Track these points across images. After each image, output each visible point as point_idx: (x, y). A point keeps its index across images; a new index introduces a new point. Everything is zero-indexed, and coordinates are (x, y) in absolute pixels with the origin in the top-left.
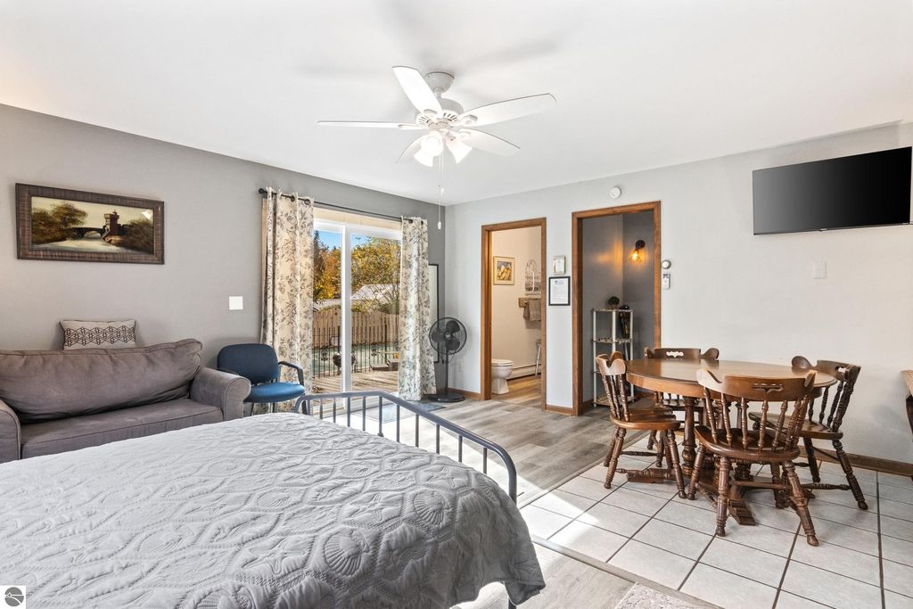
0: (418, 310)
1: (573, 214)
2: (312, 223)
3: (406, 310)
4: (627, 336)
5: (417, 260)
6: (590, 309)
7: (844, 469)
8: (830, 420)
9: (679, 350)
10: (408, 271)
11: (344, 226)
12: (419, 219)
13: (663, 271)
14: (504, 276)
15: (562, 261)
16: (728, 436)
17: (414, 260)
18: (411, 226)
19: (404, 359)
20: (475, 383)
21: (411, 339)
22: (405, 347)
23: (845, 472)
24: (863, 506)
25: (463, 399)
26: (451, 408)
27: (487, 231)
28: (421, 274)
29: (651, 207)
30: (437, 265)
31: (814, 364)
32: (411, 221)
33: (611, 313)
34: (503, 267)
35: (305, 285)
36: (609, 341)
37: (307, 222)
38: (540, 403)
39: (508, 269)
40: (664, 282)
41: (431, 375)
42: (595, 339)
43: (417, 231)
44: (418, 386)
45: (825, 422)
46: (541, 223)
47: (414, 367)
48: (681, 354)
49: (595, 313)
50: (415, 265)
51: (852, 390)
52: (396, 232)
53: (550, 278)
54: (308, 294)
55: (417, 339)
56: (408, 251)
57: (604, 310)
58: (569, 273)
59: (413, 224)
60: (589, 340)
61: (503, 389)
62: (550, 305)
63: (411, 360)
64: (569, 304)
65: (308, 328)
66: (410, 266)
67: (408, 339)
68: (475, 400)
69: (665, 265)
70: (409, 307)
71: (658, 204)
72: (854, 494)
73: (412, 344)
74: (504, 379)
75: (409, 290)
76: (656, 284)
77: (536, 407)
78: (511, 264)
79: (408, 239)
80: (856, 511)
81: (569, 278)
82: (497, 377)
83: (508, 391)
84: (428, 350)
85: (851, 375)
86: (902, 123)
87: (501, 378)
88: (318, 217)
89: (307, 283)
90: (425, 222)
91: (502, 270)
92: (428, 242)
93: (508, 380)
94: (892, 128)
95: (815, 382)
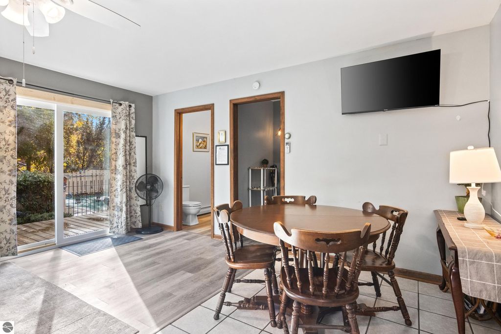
0: (125, 168)
1: (231, 101)
2: (15, 99)
3: (116, 169)
4: (273, 185)
5: (125, 132)
6: (248, 167)
7: (395, 294)
8: (387, 252)
9: (291, 197)
10: (118, 140)
11: (56, 105)
12: (127, 103)
13: (286, 141)
14: (201, 146)
15: (224, 133)
16: (298, 283)
17: (122, 132)
18: (120, 108)
19: (114, 204)
20: (170, 219)
21: (119, 190)
22: (115, 195)
23: (396, 296)
24: (408, 323)
25: (162, 230)
26: (147, 239)
27: (179, 114)
28: (129, 143)
29: (279, 95)
30: (146, 137)
31: (377, 208)
32: (121, 104)
33: (261, 170)
34: (200, 140)
35: (10, 149)
36: (259, 189)
37: (11, 98)
38: (210, 233)
39: (204, 141)
40: (287, 148)
41: (138, 215)
42: (250, 188)
43: (124, 112)
44: (123, 224)
45: (384, 253)
46: (210, 107)
47: (121, 210)
48: (293, 200)
49: (250, 170)
50: (123, 136)
51: (402, 231)
52: (107, 112)
53: (216, 146)
54: (12, 156)
55: (124, 190)
56: (118, 126)
57: (256, 168)
58: (228, 143)
59: (122, 107)
60: (246, 188)
61: (193, 222)
62: (216, 164)
63: (118, 205)
64: (228, 164)
65: (12, 184)
66: (119, 137)
67: (117, 190)
68: (170, 231)
69: (287, 136)
70: (118, 166)
71: (283, 93)
72: (402, 313)
73: (120, 193)
74: (195, 215)
75: (118, 154)
76: (281, 150)
77: (208, 235)
78: (206, 138)
79: (118, 117)
80: (403, 327)
81: (228, 145)
82: (189, 214)
83: (198, 223)
84: (136, 197)
85: (401, 219)
86: (435, 35)
87: (192, 215)
88: (20, 94)
89: (11, 147)
90: (133, 105)
91: (200, 142)
92: (135, 120)
93: (198, 216)
94: (428, 38)
95: (372, 231)
